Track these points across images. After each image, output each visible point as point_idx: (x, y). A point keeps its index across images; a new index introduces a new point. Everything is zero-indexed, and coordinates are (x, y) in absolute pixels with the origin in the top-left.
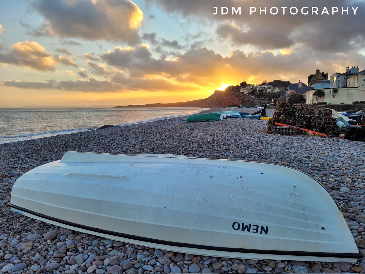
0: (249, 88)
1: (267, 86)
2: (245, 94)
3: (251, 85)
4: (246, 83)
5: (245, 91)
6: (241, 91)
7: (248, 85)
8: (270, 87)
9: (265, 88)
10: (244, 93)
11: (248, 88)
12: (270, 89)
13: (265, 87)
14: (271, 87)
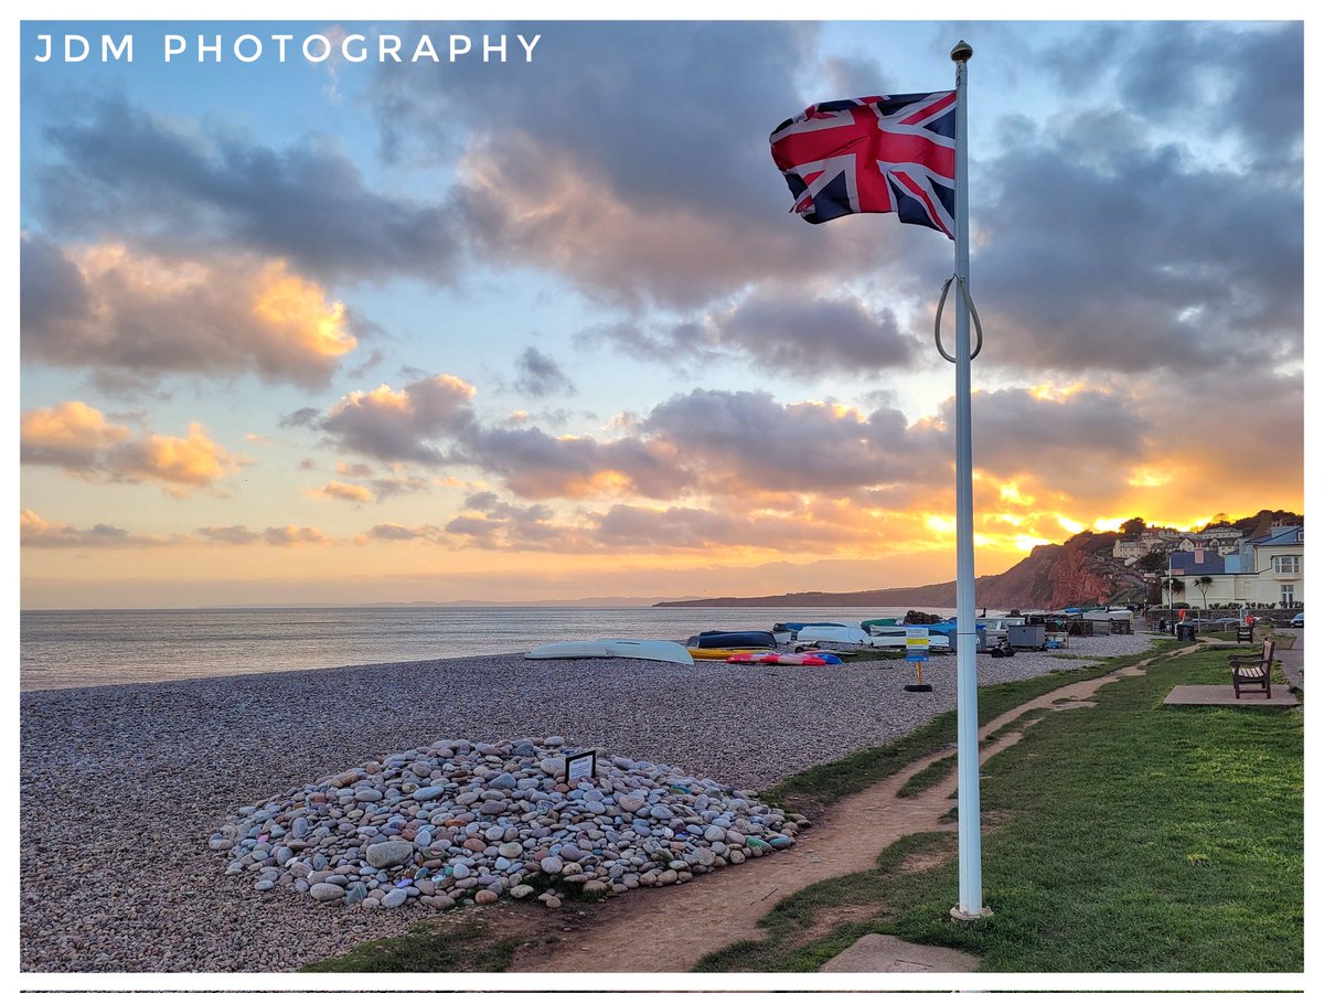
0: (1149, 543)
1: (1221, 536)
2: (1127, 563)
3: (1159, 529)
4: (1144, 525)
5: (1130, 554)
6: (1117, 553)
7: (1149, 530)
8: (1230, 539)
9: (1211, 543)
10: (1122, 560)
11: (1145, 541)
12: (1230, 546)
13: (1210, 540)
14: (1234, 539)
